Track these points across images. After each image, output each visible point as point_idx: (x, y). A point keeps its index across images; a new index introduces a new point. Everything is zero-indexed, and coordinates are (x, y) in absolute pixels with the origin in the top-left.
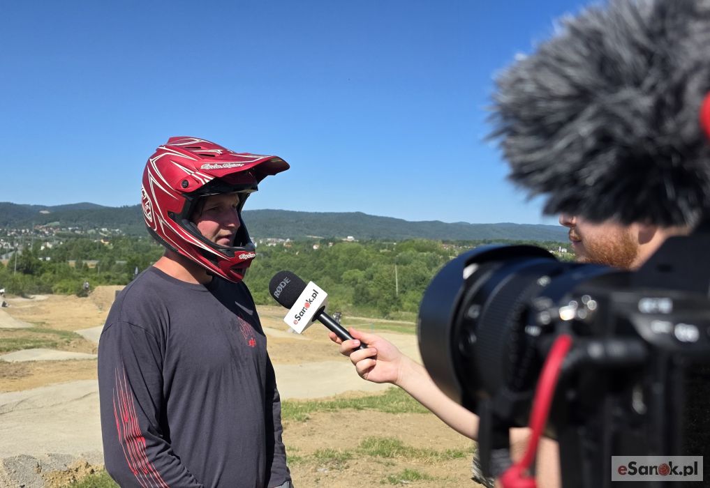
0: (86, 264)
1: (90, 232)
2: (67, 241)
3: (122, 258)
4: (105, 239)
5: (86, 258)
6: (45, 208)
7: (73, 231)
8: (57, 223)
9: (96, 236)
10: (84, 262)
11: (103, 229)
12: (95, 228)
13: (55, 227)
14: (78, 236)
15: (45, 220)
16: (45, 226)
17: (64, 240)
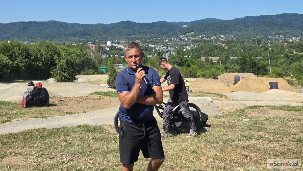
0: (211, 60)
1: (212, 38)
2: (199, 45)
3: (234, 55)
4: (223, 42)
5: (211, 55)
6: (185, 23)
7: (202, 38)
8: (192, 33)
9: (217, 41)
10: (210, 58)
11: (221, 36)
12: (216, 35)
13: (191, 36)
14: (205, 41)
15: (186, 31)
16: (185, 35)
17: (197, 44)
